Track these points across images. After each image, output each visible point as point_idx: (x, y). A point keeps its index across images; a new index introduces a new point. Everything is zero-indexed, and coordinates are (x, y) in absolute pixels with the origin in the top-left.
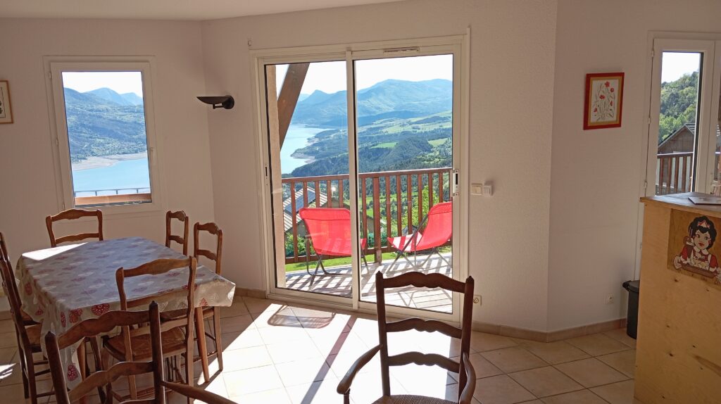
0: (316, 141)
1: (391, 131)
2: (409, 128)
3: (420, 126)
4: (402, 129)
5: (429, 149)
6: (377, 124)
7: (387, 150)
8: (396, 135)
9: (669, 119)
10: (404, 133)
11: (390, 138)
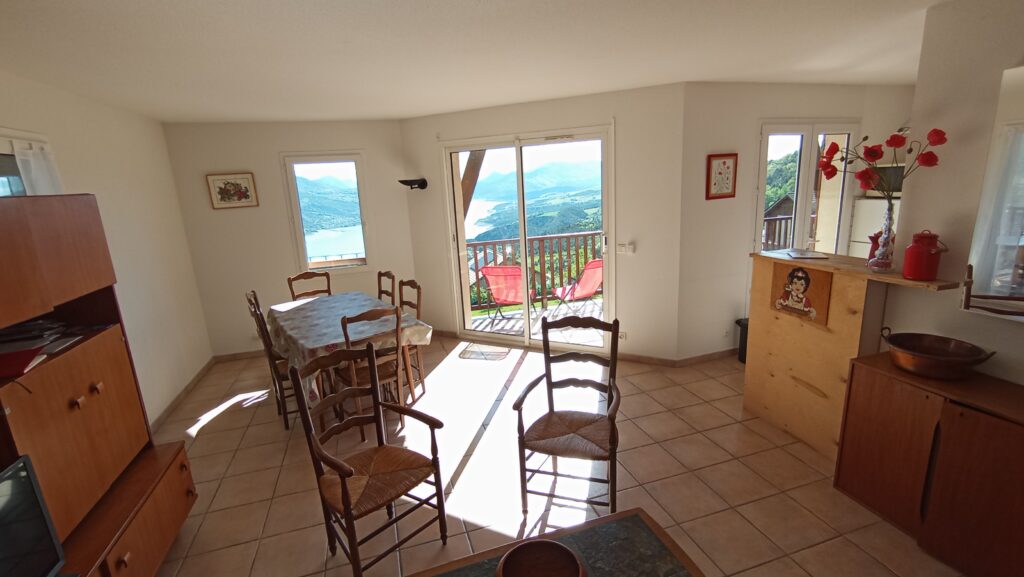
0: (494, 212)
1: (554, 202)
2: (568, 200)
3: (577, 198)
4: (562, 201)
5: (585, 216)
6: (542, 198)
7: (552, 218)
8: (558, 206)
9: (774, 189)
10: (564, 204)
11: (553, 208)
